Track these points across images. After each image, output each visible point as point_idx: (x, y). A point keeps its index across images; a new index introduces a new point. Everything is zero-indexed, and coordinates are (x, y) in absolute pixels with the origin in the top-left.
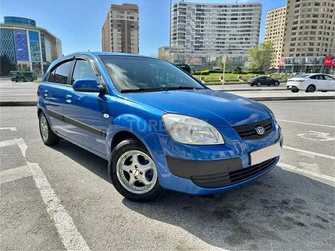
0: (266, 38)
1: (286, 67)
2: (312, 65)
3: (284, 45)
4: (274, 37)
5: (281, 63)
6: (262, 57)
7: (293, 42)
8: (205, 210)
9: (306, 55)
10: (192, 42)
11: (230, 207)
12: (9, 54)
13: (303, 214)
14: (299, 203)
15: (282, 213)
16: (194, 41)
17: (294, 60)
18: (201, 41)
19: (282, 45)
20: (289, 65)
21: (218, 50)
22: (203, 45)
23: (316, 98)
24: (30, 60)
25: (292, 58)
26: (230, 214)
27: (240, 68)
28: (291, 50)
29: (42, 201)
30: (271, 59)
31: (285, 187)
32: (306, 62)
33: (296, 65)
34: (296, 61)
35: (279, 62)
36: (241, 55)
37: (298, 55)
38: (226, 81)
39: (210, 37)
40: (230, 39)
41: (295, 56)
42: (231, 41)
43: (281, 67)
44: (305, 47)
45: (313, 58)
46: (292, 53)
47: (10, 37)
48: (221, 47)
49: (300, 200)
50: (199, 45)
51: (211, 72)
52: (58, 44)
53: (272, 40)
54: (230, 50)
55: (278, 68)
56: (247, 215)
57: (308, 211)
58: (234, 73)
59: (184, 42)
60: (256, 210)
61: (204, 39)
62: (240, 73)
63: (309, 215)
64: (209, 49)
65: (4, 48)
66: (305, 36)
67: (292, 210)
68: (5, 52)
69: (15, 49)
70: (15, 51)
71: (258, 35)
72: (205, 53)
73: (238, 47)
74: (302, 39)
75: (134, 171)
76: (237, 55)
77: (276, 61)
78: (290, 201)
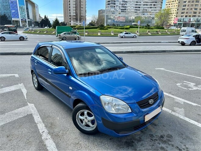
0: (167, 5)
1: (178, 24)
2: (195, 23)
3: (178, 9)
4: (172, 4)
5: (175, 21)
6: (163, 18)
7: (184, 8)
8: (121, 141)
9: (192, 16)
10: (120, 7)
11: (133, 139)
12: (7, 14)
13: (170, 145)
14: (169, 137)
15: (159, 144)
16: (121, 6)
17: (183, 19)
18: (125, 6)
19: (176, 10)
20: (180, 23)
21: (136, 12)
22: (127, 9)
23: (193, 51)
24: (20, 18)
25: (182, 18)
26: (133, 144)
27: (149, 25)
28: (182, 13)
29: (39, 132)
30: (169, 18)
31: (164, 126)
32: (191, 21)
33: (185, 23)
34: (185, 20)
35: (174, 20)
36: (150, 15)
37: (186, 16)
38: (140, 34)
39: (131, 3)
40: (144, 5)
41: (184, 17)
42: (144, 6)
43: (175, 24)
44: (191, 11)
45: (195, 18)
46: (182, 15)
47: (7, 3)
48: (138, 10)
49: (170, 135)
50: (124, 8)
51: (131, 27)
52: (36, 7)
53: (171, 5)
54: (143, 12)
55: (173, 24)
56: (142, 145)
57: (173, 143)
58: (145, 28)
59: (115, 6)
60: (147, 141)
61: (127, 5)
62: (149, 29)
63: (173, 146)
64: (130, 11)
65: (3, 10)
66: (192, 4)
67: (165, 142)
68: (5, 13)
69: (10, 10)
70: (10, 12)
71: (162, 3)
72: (128, 14)
73: (149, 10)
74: (190, 6)
75: (85, 120)
76: (148, 15)
77: (172, 20)
78: (164, 136)
